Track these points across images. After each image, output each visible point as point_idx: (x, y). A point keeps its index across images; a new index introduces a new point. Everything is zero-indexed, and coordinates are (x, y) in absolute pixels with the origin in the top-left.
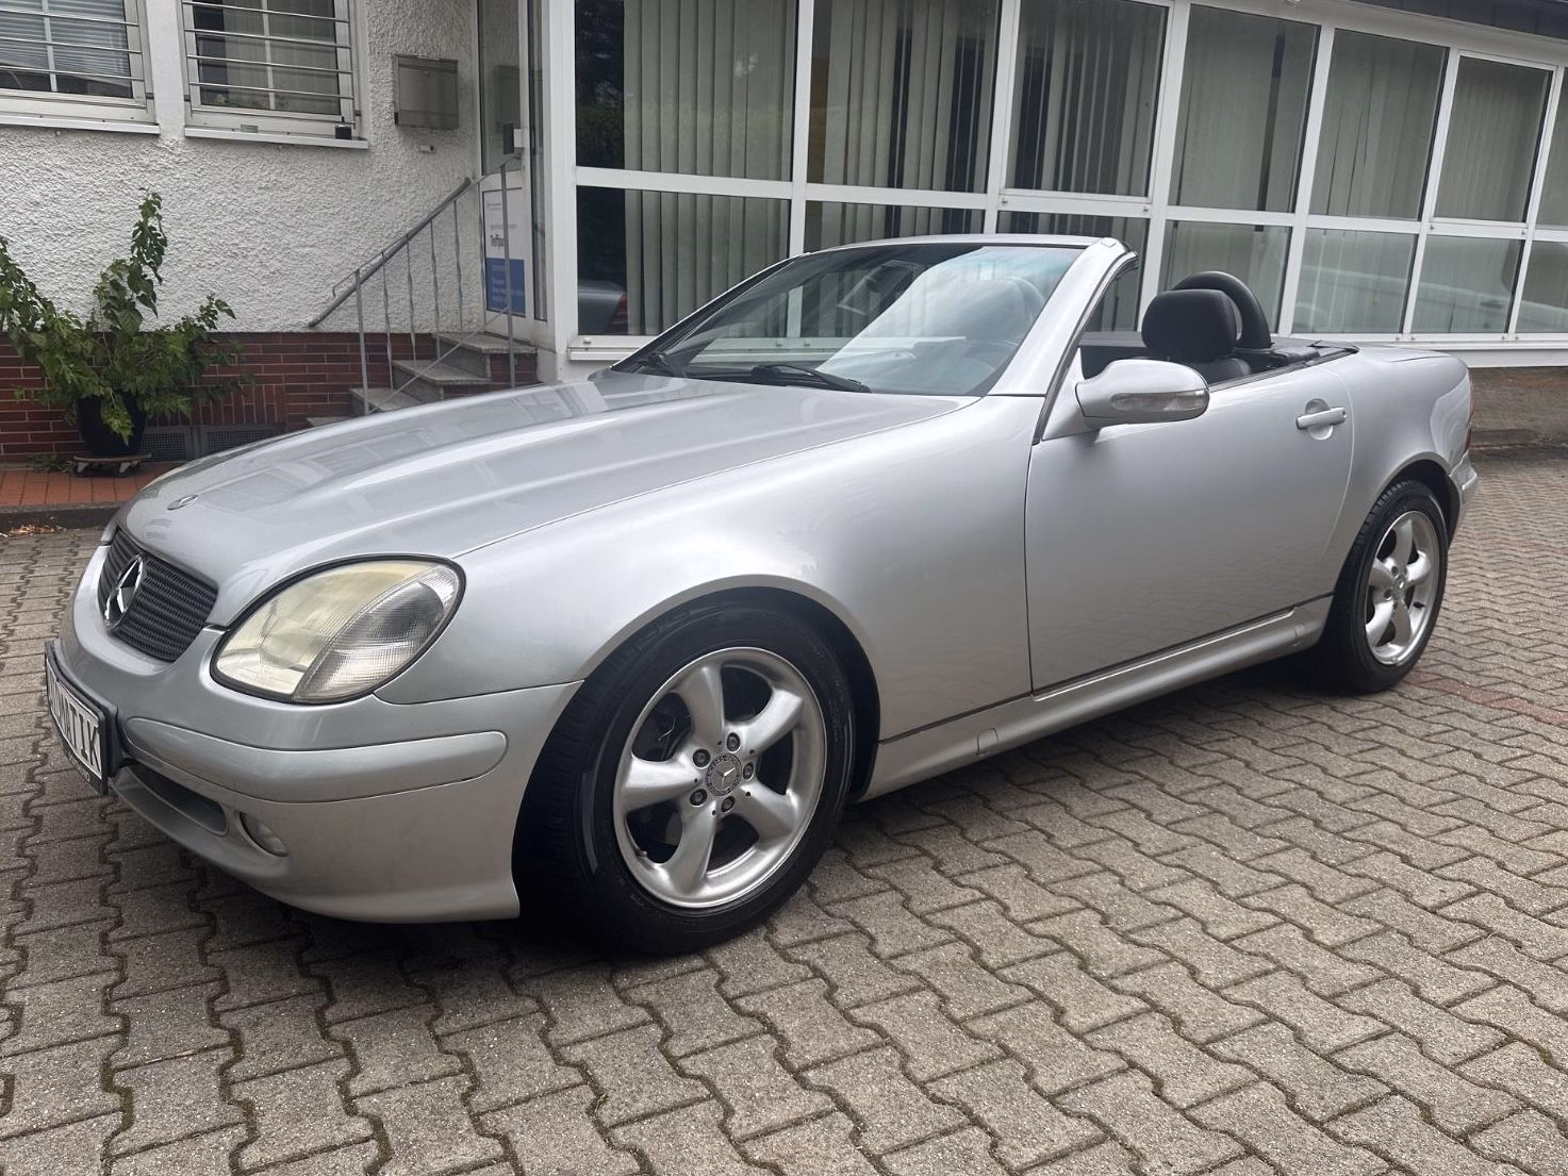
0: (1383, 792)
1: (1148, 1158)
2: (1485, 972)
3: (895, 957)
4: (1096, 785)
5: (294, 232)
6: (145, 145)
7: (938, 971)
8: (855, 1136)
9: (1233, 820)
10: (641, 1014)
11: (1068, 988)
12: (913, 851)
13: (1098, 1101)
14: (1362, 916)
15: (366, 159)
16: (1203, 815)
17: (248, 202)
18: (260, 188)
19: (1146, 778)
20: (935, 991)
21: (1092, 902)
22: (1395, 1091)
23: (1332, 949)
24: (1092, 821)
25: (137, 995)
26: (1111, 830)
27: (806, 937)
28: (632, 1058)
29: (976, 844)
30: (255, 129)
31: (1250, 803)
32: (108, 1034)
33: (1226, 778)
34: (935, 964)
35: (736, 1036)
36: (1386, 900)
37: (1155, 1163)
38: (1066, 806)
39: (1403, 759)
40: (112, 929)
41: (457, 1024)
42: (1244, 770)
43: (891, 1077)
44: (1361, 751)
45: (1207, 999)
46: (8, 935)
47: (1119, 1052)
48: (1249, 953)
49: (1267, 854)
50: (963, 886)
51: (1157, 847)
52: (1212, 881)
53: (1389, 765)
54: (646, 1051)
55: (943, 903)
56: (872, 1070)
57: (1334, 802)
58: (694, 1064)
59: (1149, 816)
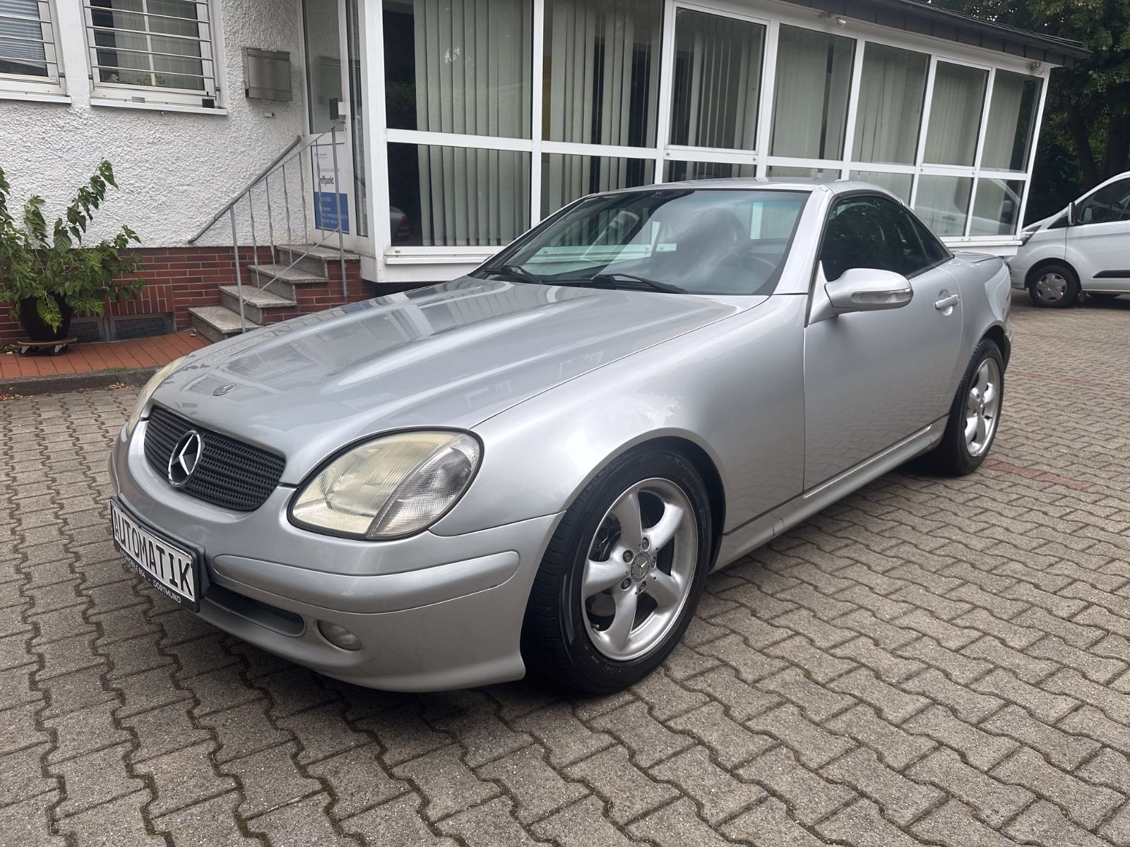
0: (1001, 541)
1: (981, 807)
2: (1117, 659)
3: (757, 681)
4: (828, 548)
5: (175, 175)
6: (60, 111)
7: (790, 689)
8: (790, 812)
9: (921, 567)
10: (607, 740)
11: (876, 693)
12: (734, 605)
13: (931, 771)
14: (1029, 627)
15: (226, 122)
16: (902, 565)
17: (139, 153)
18: (149, 143)
19: (856, 542)
20: (793, 703)
21: (863, 631)
22: (1104, 746)
23: (1021, 651)
24: (836, 574)
25: (236, 758)
26: (852, 579)
27: (693, 672)
28: (616, 772)
29: (772, 595)
30: (142, 100)
31: (928, 555)
32: (228, 792)
33: (905, 538)
34: (785, 684)
35: (678, 749)
36: (1039, 614)
37: (988, 812)
38: (816, 565)
39: (1003, 518)
40: (194, 708)
41: (483, 757)
42: (913, 532)
43: (794, 768)
44: (976, 515)
45: (963, 692)
46: (114, 719)
47: (928, 736)
48: (974, 659)
49: (953, 589)
50: (777, 627)
51: (884, 589)
52: (929, 611)
53: (997, 523)
54: (623, 766)
55: (771, 640)
56: (779, 765)
57: (977, 551)
58: (660, 772)
59: (869, 568)
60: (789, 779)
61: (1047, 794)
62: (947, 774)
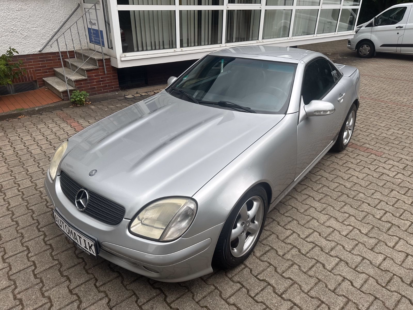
0: (356, 183)
1: (359, 304)
2: (396, 236)
3: (284, 255)
4: (299, 191)
5: (29, 24)
7: (295, 258)
9: (331, 197)
10: (239, 285)
11: (322, 257)
12: (271, 220)
13: (343, 290)
14: (367, 224)
16: (325, 197)
17: (13, 15)
18: (17, 10)
19: (309, 187)
20: (296, 264)
21: (315, 229)
22: (394, 275)
23: (366, 235)
24: (303, 202)
26: (309, 205)
27: (262, 253)
28: (244, 300)
29: (283, 214)
31: (333, 191)
33: (324, 184)
34: (293, 256)
35: (263, 288)
36: (370, 218)
38: (296, 199)
39: (356, 172)
40: (96, 282)
41: (200, 297)
42: (327, 181)
43: (300, 293)
44: (347, 171)
45: (349, 255)
46: (69, 290)
47: (340, 275)
48: (352, 239)
49: (342, 207)
50: (287, 229)
51: (320, 209)
52: (335, 218)
53: (354, 175)
54: (246, 297)
55: (286, 236)
56: (295, 292)
57: (348, 188)
58: (258, 298)
59: (314, 199)
60: (299, 298)
61: (378, 297)
62: (347, 291)
